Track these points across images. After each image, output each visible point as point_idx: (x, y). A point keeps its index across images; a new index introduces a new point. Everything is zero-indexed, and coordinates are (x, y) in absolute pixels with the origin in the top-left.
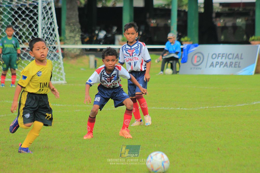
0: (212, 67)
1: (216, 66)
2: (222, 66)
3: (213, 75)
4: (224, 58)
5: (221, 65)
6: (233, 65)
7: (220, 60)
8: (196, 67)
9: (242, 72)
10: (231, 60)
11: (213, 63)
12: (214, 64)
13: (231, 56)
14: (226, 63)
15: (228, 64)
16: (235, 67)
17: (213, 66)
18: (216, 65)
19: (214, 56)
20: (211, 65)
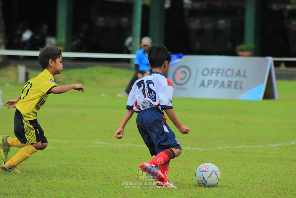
0: (202, 87)
1: (208, 86)
2: (217, 87)
3: (204, 100)
4: (219, 75)
5: (215, 84)
6: (233, 86)
7: (213, 78)
8: (179, 87)
9: (245, 96)
10: (230, 79)
11: (203, 82)
12: (206, 83)
13: (229, 73)
14: (223, 82)
15: (226, 84)
16: (235, 88)
17: (204, 86)
18: (209, 84)
19: (206, 72)
20: (201, 85)
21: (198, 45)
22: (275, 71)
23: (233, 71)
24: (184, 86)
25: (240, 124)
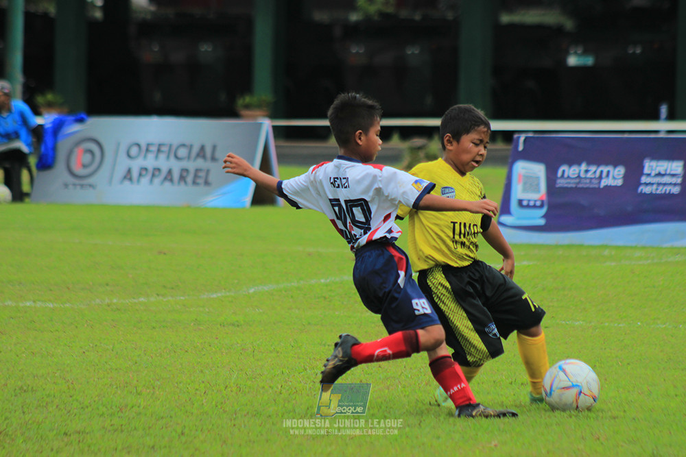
0: (127, 183)
1: (138, 181)
2: (157, 181)
3: (132, 207)
4: (162, 156)
6: (190, 179)
7: (150, 162)
8: (79, 182)
9: (215, 200)
10: (184, 164)
11: (129, 171)
12: (135, 174)
13: (183, 152)
14: (170, 172)
15: (176, 175)
16: (194, 183)
17: (131, 179)
18: (140, 175)
19: (134, 151)
20: (125, 177)
21: (158, 96)
22: (277, 147)
23: (191, 147)
24: (91, 180)
25: (165, 254)
